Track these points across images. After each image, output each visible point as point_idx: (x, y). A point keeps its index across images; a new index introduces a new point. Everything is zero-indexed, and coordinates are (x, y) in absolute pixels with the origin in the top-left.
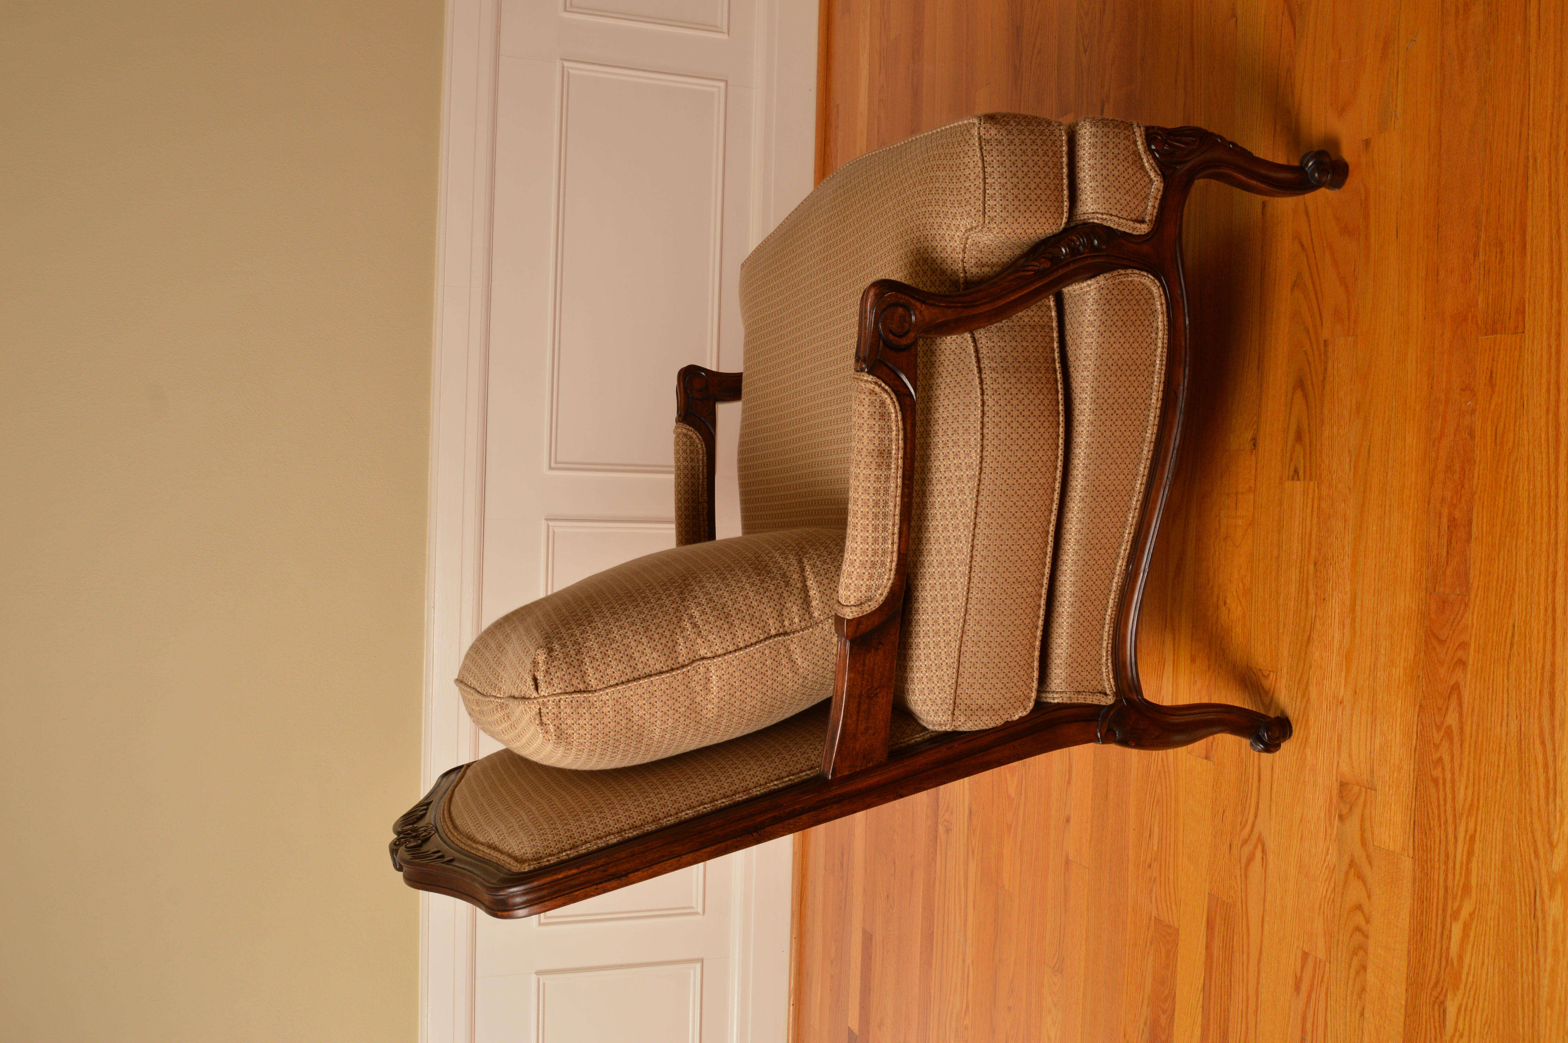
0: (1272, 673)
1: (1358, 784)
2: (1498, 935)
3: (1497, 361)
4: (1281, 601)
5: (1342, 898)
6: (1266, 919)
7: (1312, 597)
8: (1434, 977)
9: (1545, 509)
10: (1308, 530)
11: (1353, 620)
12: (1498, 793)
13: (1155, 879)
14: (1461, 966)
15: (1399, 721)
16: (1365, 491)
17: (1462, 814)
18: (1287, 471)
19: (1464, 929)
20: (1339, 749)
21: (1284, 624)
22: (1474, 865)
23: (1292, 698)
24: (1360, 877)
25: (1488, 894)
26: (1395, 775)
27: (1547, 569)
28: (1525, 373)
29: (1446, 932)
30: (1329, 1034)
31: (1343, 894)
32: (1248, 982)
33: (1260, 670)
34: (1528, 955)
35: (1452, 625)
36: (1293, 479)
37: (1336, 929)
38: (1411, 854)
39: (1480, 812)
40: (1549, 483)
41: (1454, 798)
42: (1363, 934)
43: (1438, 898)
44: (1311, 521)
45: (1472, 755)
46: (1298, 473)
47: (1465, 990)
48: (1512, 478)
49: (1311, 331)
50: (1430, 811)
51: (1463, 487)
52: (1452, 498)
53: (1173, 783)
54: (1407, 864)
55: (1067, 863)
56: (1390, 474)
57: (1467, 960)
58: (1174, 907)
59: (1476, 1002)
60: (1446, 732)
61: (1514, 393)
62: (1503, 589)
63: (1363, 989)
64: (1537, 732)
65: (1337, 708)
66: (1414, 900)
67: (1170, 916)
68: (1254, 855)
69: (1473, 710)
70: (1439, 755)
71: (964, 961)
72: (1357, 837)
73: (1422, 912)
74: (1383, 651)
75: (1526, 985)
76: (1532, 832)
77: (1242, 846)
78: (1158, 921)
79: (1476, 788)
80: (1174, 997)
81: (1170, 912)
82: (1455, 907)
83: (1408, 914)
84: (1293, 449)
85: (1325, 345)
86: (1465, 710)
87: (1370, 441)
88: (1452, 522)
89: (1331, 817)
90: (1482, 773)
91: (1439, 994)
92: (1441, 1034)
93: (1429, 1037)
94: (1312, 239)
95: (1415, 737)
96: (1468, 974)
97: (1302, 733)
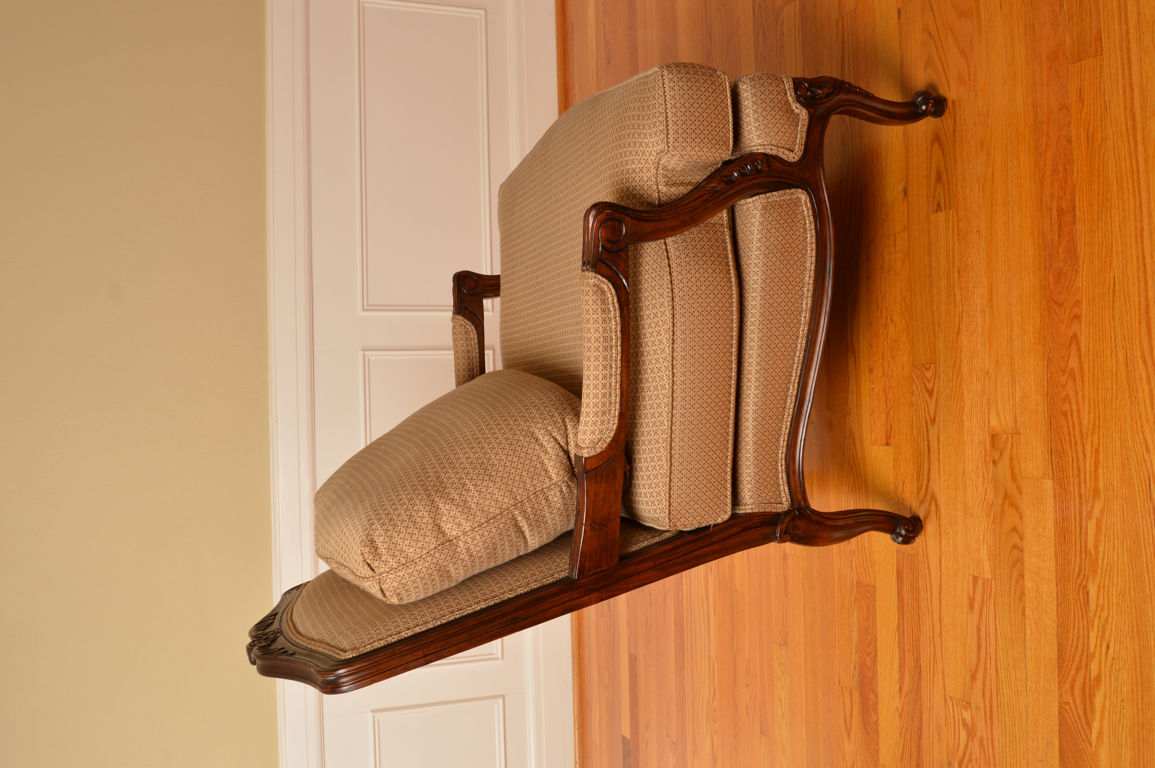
0: (932, 365)
1: (1005, 433)
2: (1123, 521)
3: (1084, 81)
4: (935, 307)
5: (1000, 526)
6: (943, 559)
7: (958, 298)
8: (1077, 569)
9: (1130, 182)
10: (951, 248)
11: (992, 307)
12: (1114, 410)
14: (1097, 554)
15: (1033, 375)
16: (992, 206)
17: (1087, 435)
18: (932, 207)
19: (1097, 524)
20: (989, 410)
21: (939, 325)
22: (1100, 471)
23: (949, 380)
24: (1014, 505)
25: (1113, 491)
26: (1034, 418)
27: (1136, 227)
28: (1106, 84)
29: (1084, 530)
30: (999, 636)
31: (1000, 522)
32: (932, 612)
33: (923, 365)
34: (1148, 530)
35: (1067, 290)
36: (937, 211)
37: (998, 552)
38: (1051, 477)
39: (1101, 429)
40: (1131, 162)
41: (1080, 423)
42: (1019, 549)
43: (1075, 505)
44: (953, 239)
45: (1091, 386)
46: (940, 206)
47: (1102, 571)
48: (1103, 166)
50: (1063, 439)
51: (1066, 183)
52: (1059, 194)
54: (1049, 484)
55: (785, 557)
56: (1010, 188)
57: (1101, 549)
59: (1111, 580)
60: (1069, 374)
61: (1099, 101)
62: (1104, 252)
63: (1023, 593)
64: (1139, 355)
66: (1056, 512)
67: (868, 578)
68: (929, 511)
69: (1089, 351)
70: (1065, 393)
71: (709, 657)
72: (1009, 475)
73: (1063, 519)
74: (1016, 325)
75: (1149, 555)
76: (1143, 434)
77: (920, 506)
78: (859, 583)
79: (1097, 411)
80: (876, 640)
81: (868, 574)
82: (1089, 509)
83: (1053, 524)
84: (935, 189)
85: (953, 106)
86: (1083, 353)
87: (993, 167)
88: (1061, 212)
89: (986, 464)
90: (1100, 398)
91: (1082, 581)
92: (1086, 612)
93: (1077, 618)
94: (937, 28)
95: (1046, 384)
96: (1103, 559)
97: (959, 405)
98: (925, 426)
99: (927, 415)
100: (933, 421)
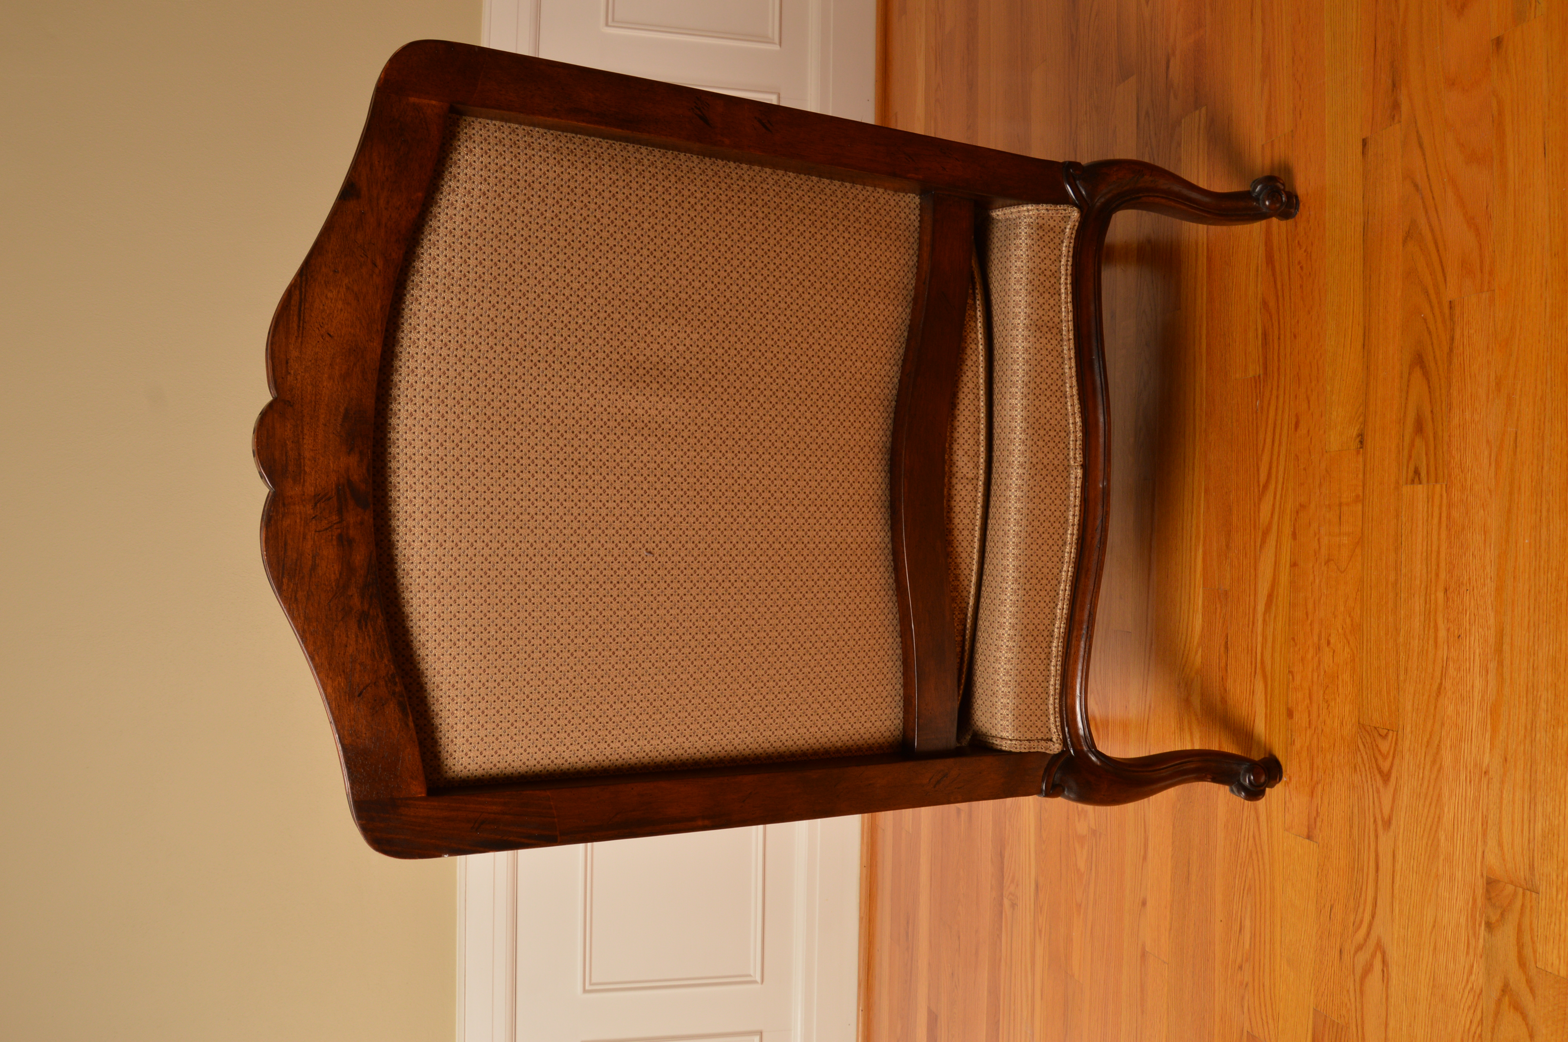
0: (1391, 732)
1: (1512, 883)
4: (1401, 639)
5: (1493, 1034)
7: (1442, 633)
10: (1435, 548)
11: (1501, 664)
13: (1247, 985)
16: (1511, 493)
18: (1405, 472)
20: (1484, 834)
21: (1406, 670)
23: (1419, 766)
24: (1517, 1007)
31: (1493, 1028)
33: (1375, 728)
36: (1413, 482)
44: (1439, 535)
46: (1420, 475)
49: (1432, 292)
53: (1267, 867)
55: (1144, 955)
56: (1546, 468)
58: (1270, 1021)
65: (1480, 780)
67: (1266, 1033)
68: (1372, 965)
72: (1513, 954)
74: (1543, 705)
77: (1356, 953)
78: (1251, 1037)
81: (1266, 1027)
84: (1412, 445)
85: (1451, 308)
87: (1517, 427)
89: (1474, 924)
94: (1428, 176)
97: (1432, 811)
98: (1372, 827)
99: (1378, 812)
100: (1388, 823)
